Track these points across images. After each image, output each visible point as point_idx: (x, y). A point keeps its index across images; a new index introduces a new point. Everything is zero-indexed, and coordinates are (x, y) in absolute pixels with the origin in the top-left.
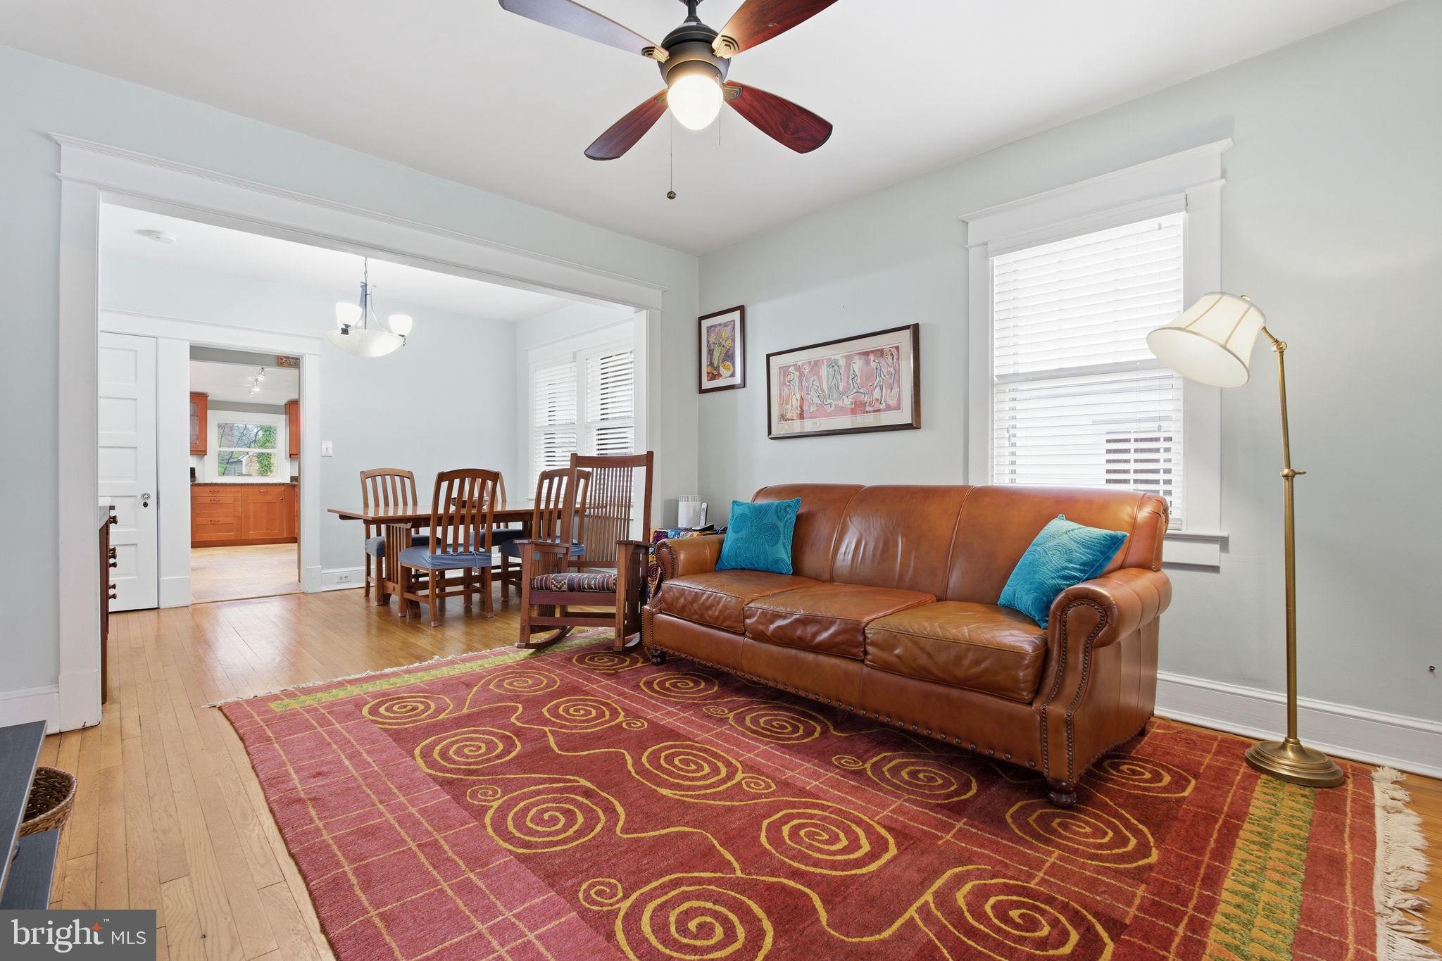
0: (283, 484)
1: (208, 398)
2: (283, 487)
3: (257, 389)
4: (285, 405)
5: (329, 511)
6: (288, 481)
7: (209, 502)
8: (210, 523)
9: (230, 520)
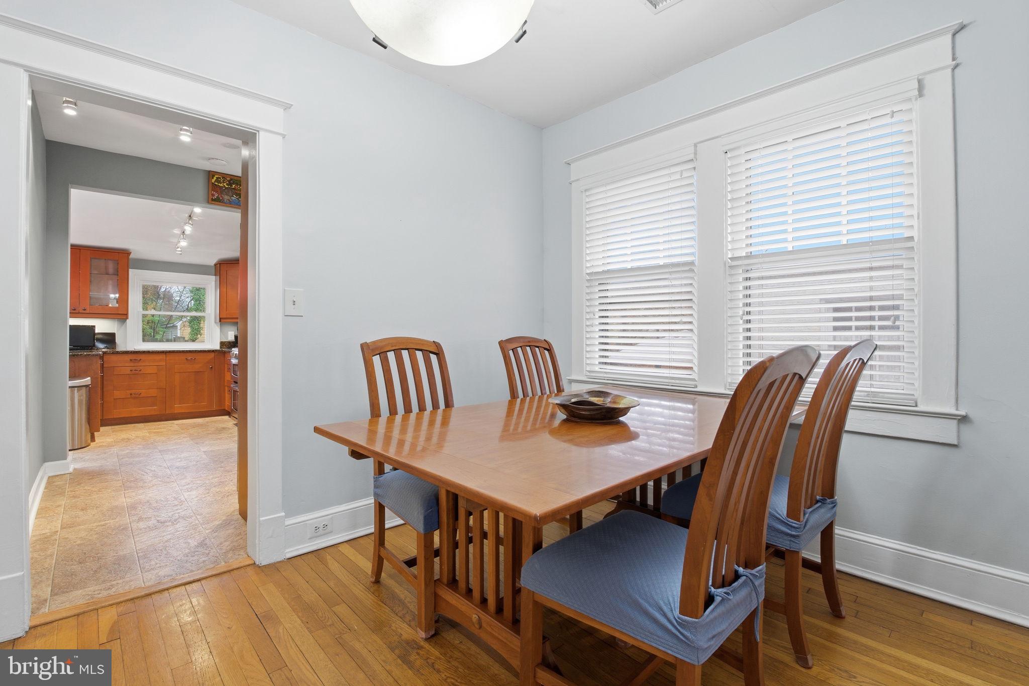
0: (213, 351)
1: (131, 256)
2: (213, 355)
3: (183, 243)
4: (215, 265)
5: (317, 430)
6: (218, 347)
7: (129, 372)
8: (129, 396)
9: (153, 392)
